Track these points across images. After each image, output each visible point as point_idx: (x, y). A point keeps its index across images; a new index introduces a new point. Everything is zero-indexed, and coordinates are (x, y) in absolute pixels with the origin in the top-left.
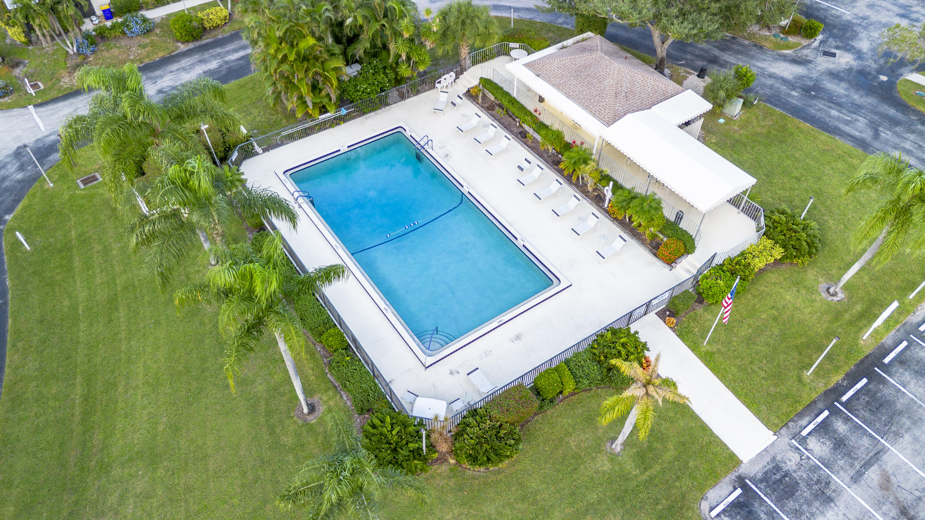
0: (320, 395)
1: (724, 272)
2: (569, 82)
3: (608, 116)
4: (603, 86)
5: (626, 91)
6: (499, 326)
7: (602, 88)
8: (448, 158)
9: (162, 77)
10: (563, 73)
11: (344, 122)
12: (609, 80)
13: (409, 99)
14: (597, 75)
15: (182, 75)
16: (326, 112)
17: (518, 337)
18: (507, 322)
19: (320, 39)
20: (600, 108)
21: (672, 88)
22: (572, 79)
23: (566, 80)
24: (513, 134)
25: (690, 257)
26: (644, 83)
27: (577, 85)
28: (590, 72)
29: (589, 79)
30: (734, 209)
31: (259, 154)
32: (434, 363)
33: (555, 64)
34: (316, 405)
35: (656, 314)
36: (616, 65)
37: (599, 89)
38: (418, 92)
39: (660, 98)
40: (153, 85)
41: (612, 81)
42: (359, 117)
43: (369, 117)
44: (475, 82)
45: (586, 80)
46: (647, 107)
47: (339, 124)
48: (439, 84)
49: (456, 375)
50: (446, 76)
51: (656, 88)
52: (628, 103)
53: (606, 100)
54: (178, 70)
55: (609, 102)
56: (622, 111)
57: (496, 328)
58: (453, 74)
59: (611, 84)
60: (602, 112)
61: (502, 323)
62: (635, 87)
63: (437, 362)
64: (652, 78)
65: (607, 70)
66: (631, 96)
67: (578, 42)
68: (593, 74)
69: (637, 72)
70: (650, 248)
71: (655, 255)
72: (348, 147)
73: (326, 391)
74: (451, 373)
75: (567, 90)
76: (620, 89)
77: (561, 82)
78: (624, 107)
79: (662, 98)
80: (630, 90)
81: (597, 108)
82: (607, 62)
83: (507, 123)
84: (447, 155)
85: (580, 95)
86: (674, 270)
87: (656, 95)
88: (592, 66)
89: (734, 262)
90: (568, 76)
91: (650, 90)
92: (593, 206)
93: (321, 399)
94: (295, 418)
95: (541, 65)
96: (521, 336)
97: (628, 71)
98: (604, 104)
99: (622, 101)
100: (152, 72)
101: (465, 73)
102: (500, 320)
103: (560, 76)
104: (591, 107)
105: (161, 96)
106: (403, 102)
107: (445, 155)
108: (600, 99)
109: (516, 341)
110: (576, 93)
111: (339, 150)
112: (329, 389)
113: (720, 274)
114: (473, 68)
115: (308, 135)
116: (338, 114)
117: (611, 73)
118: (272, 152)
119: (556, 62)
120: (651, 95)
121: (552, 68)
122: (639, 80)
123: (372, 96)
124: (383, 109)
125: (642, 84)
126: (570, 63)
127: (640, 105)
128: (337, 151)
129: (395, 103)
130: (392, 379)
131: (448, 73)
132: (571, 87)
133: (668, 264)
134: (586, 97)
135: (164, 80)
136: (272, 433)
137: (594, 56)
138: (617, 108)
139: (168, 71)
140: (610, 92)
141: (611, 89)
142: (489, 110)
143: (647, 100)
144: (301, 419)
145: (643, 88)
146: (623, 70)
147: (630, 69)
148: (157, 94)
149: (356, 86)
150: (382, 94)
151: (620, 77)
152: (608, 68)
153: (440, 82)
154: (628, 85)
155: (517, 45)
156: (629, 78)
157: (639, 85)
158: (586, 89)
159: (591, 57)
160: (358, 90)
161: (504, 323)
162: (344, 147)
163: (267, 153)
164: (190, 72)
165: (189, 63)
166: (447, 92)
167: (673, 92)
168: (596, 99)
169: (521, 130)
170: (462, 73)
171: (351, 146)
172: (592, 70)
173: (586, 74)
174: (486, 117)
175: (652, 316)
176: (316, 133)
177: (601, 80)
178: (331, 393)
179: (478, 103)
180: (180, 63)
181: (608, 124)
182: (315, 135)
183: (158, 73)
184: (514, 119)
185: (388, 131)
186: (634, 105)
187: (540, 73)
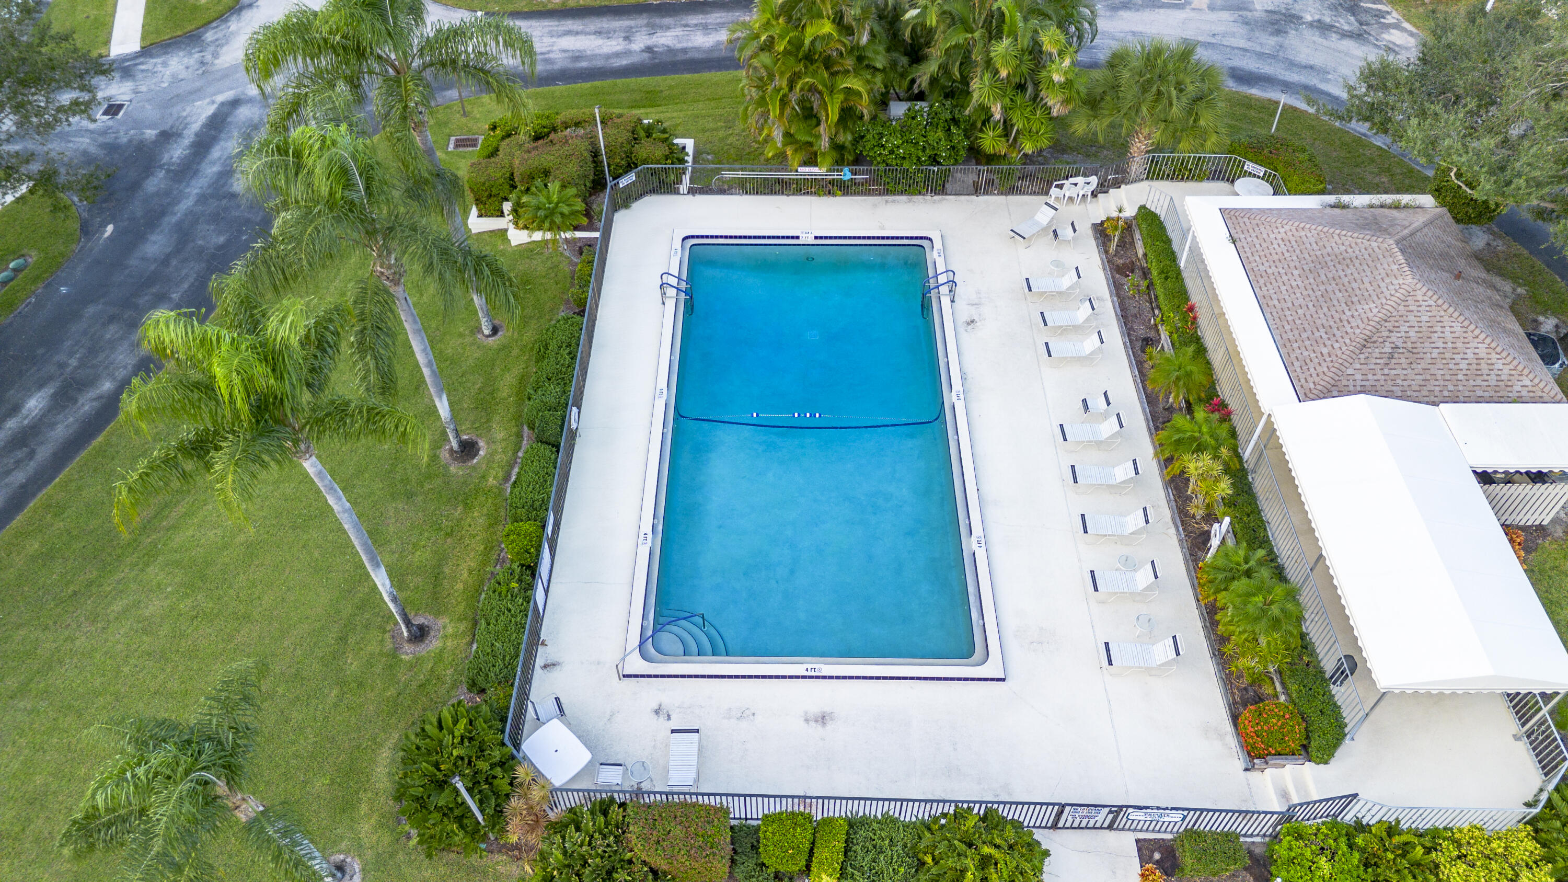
0: (447, 621)
1: (1351, 846)
2: (1285, 278)
3: (1317, 380)
4: (1348, 313)
5: (1400, 344)
6: (804, 677)
7: (1344, 317)
8: (970, 327)
9: (668, 28)
10: (1287, 255)
11: (844, 195)
12: (1373, 305)
13: (986, 197)
14: (1355, 285)
15: (696, 35)
16: (815, 164)
17: (823, 719)
18: (824, 677)
19: (846, 30)
20: (1313, 355)
21: (1528, 383)
22: (1296, 273)
23: (1282, 271)
24: (1129, 335)
25: (1309, 769)
26: (1459, 345)
27: (1297, 291)
28: (1342, 274)
29: (1330, 289)
30: (1510, 724)
31: (679, 193)
32: (643, 676)
33: (1282, 230)
34: (432, 634)
35: (1138, 841)
36: (1409, 279)
37: (1337, 316)
38: (1012, 190)
39: (1479, 393)
40: (647, 37)
41: (1375, 311)
42: (880, 194)
43: (894, 201)
44: (1130, 212)
45: (1322, 288)
46: (1432, 399)
47: (834, 195)
48: (1058, 190)
49: (662, 719)
50: (1080, 180)
51: (1484, 366)
52: (1386, 371)
53: (1336, 345)
54: (696, 25)
55: (1339, 353)
56: (1359, 383)
57: (797, 677)
58: (1094, 180)
59: (1370, 315)
60: (1311, 365)
61: (813, 674)
62: (1427, 344)
63: (649, 676)
64: (1488, 340)
65: (1383, 285)
66: (1403, 360)
67: (1382, 206)
68: (1346, 280)
69: (1456, 314)
70: (1238, 699)
71: (1235, 718)
72: (816, 238)
73: (460, 620)
74: (657, 712)
75: (1272, 291)
76: (1386, 334)
77: (1269, 271)
78: (1370, 377)
79: (1486, 394)
80: (1409, 345)
81: (1306, 353)
82: (1395, 267)
83: (1134, 311)
84: (972, 322)
85: (1288, 313)
86: (1254, 775)
87: (1472, 382)
88: (1357, 263)
89: (1397, 840)
90: (1292, 265)
91: (1463, 365)
92: (1182, 548)
93: (444, 627)
94: (387, 636)
95: (1254, 222)
96: (832, 720)
97: (1431, 302)
98: (1325, 351)
99: (1374, 361)
100: (663, 17)
101: (1123, 186)
102: (813, 666)
103: (1276, 257)
104: (1295, 345)
105: (646, 56)
106: (974, 197)
107: (969, 320)
108: (1325, 336)
109: (813, 724)
110: (1284, 306)
111: (798, 237)
112: (465, 619)
113: (1338, 848)
114: (1145, 184)
115: (772, 192)
116: (835, 176)
117: (1387, 293)
118: (700, 198)
119: (1287, 228)
120: (1460, 377)
121: (1272, 236)
122: (1447, 334)
123: (906, 165)
124: (928, 198)
125: (1450, 345)
126: (1313, 240)
127: (1417, 388)
128: (793, 237)
129: (956, 194)
130: (561, 661)
131: (1085, 175)
132: (1283, 288)
133: (1249, 754)
134: (1298, 322)
135: (668, 34)
136: (342, 639)
137: (1374, 245)
138: (1350, 371)
139: (683, 22)
140: (1358, 331)
141: (1362, 326)
142: (1118, 272)
143: (1442, 383)
144: (394, 643)
145: (1448, 355)
146: (1420, 298)
147: (1440, 302)
148: (643, 51)
149: (881, 135)
150: (932, 168)
151: (1401, 308)
152: (1387, 280)
153: (1060, 187)
154: (1412, 334)
155: (1261, 171)
156: (1424, 318)
157: (1440, 345)
158: (1310, 305)
159: (1366, 243)
160: (883, 146)
161: (817, 677)
162: (809, 235)
163: (690, 197)
164: (710, 34)
165: (719, 21)
166: (1056, 209)
167: (1524, 393)
168: (1317, 334)
169: (1152, 334)
170: (1117, 184)
171: (821, 238)
172: (1349, 272)
173: (1330, 275)
174: (1105, 282)
175: (1125, 843)
176: (788, 195)
177: (1355, 299)
178: (462, 627)
179: (1106, 252)
180: (708, 16)
181: (1303, 395)
182: (785, 197)
183: (667, 21)
184: (1153, 309)
185: (902, 238)
186: (1399, 382)
187: (1242, 236)
